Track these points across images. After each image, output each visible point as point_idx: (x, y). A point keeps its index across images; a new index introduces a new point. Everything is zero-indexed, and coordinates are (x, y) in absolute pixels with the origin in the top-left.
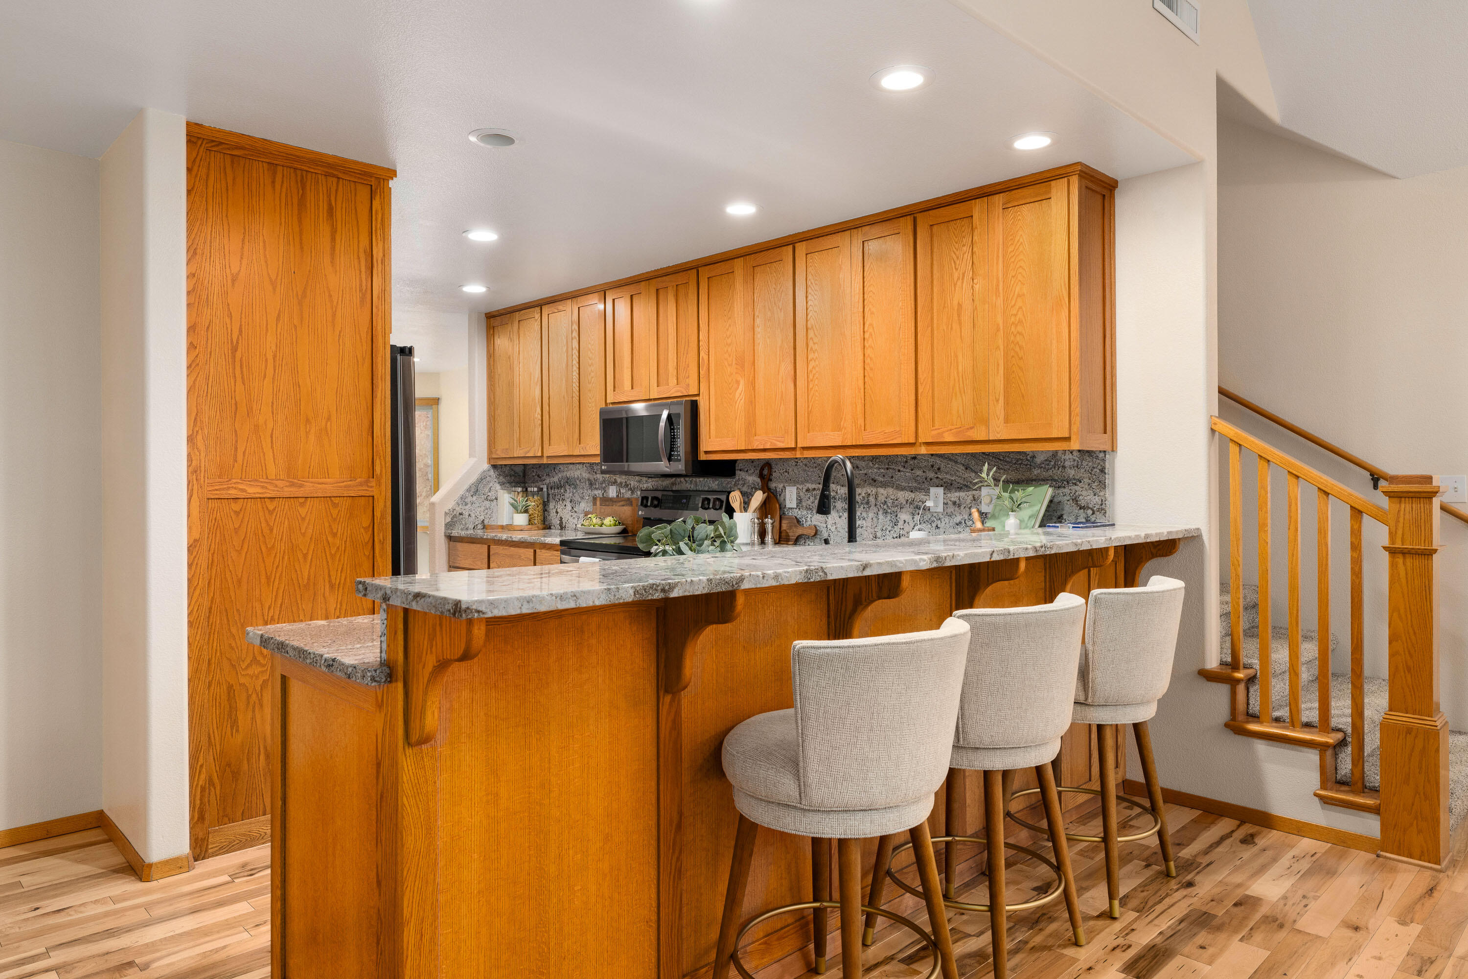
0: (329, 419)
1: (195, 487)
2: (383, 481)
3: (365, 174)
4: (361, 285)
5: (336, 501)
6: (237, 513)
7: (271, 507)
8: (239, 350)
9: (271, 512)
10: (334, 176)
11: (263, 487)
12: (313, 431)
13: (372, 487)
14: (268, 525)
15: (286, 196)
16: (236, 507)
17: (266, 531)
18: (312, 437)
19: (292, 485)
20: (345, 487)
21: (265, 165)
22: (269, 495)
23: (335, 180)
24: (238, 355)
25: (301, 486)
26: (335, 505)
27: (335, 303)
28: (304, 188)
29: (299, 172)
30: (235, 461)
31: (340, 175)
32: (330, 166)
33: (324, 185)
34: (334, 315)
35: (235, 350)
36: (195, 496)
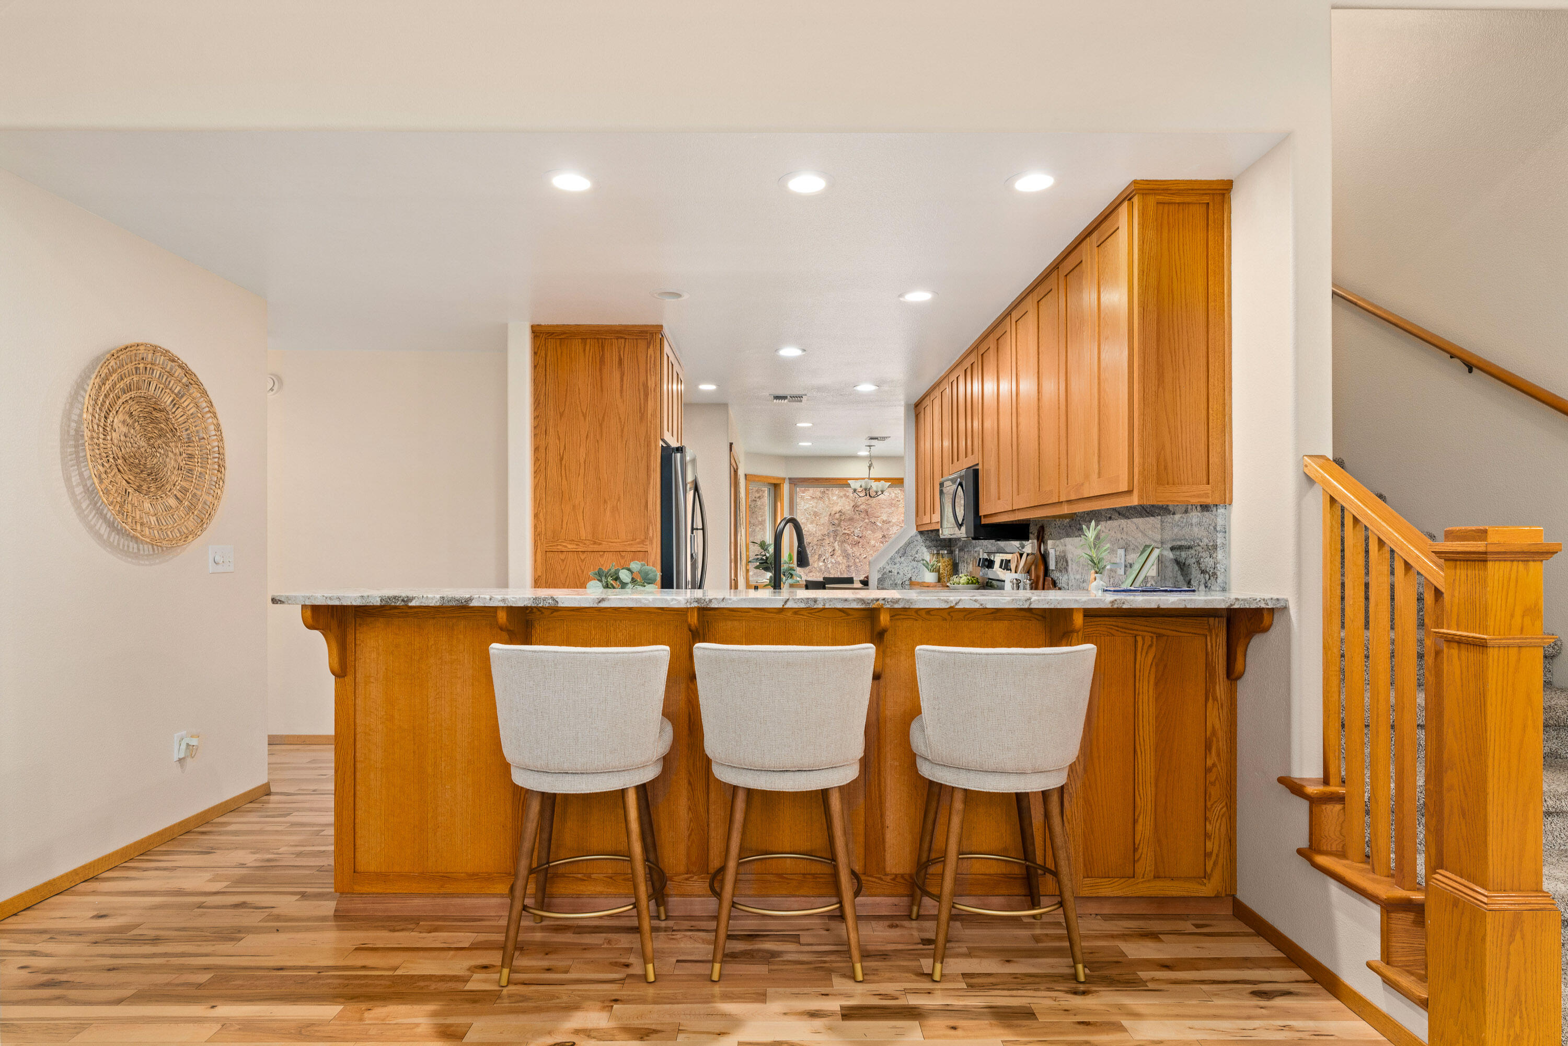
0: (619, 499)
1: (539, 544)
2: (654, 542)
3: (642, 332)
4: (640, 408)
5: (623, 554)
6: (563, 561)
7: (583, 558)
8: (564, 459)
9: (582, 561)
10: (622, 338)
11: (577, 545)
12: (608, 508)
13: (646, 545)
14: (581, 569)
15: (592, 357)
16: (562, 556)
17: (580, 572)
18: (608, 513)
19: (595, 543)
20: (629, 545)
21: (580, 340)
22: (580, 550)
23: (623, 341)
24: (564, 462)
25: (600, 544)
26: (623, 557)
27: (623, 422)
28: (603, 350)
29: (600, 341)
30: (562, 528)
31: (626, 337)
32: (618, 332)
33: (616, 345)
34: (622, 431)
35: (561, 460)
36: (539, 550)
